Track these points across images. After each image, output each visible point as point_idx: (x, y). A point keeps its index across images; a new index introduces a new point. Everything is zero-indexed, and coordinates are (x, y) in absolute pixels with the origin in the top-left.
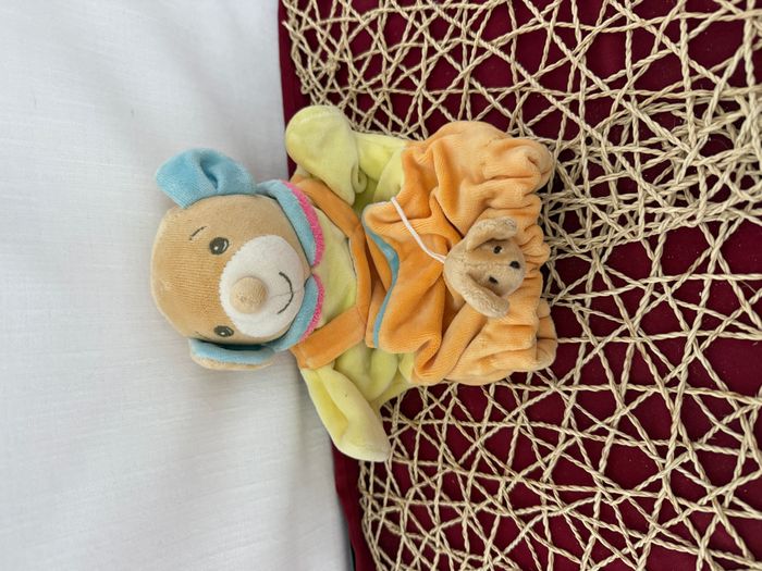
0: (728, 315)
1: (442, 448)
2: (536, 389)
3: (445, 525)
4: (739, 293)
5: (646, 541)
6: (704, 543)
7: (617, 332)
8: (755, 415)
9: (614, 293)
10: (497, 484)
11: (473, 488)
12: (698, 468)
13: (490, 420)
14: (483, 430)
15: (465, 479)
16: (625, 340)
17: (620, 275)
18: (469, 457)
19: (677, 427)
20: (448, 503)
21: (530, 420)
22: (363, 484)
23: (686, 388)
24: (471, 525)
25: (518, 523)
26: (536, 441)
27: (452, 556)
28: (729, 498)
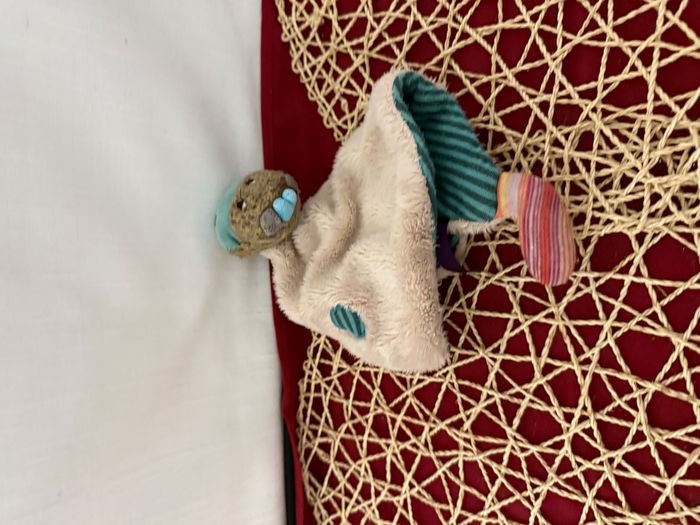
0: (641, 311)
2: (465, 352)
3: (371, 458)
4: (653, 295)
5: (544, 488)
6: (592, 493)
7: (544, 313)
8: (649, 397)
10: (422, 428)
11: (400, 429)
12: (596, 434)
14: (415, 382)
15: (394, 421)
16: (550, 321)
18: (399, 402)
19: (584, 399)
20: (376, 440)
21: (458, 378)
22: (301, 416)
23: (596, 367)
24: (394, 460)
25: (436, 462)
26: (460, 396)
27: (374, 484)
28: (618, 461)
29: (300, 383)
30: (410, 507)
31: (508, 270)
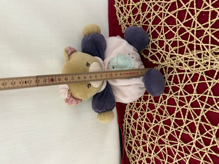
0: (212, 106)
1: (143, 128)
2: (165, 117)
3: (143, 146)
4: (215, 100)
5: (189, 156)
6: (202, 158)
7: (185, 106)
8: (216, 130)
9: (185, 96)
10: (155, 138)
11: (150, 138)
12: (202, 141)
14: (153, 125)
15: (148, 136)
16: (186, 108)
17: (186, 92)
19: (197, 130)
20: (144, 141)
21: (164, 124)
22: (124, 133)
23: (200, 121)
24: (149, 147)
25: (160, 148)
26: (165, 129)
27: (144, 153)
28: (209, 149)
29: (123, 125)
30: (154, 160)
31: (175, 93)
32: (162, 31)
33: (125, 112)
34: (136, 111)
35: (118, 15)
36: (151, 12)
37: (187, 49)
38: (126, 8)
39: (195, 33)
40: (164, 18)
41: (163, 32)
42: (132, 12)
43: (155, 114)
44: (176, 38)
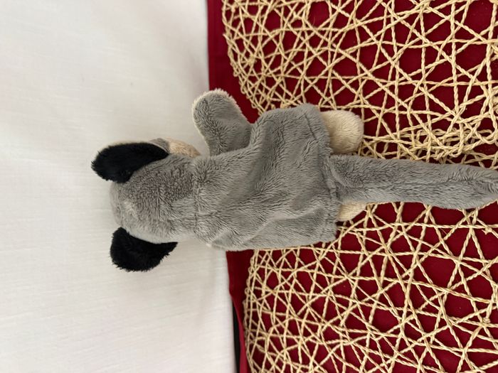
0: (434, 245)
2: (337, 277)
3: (289, 348)
4: (439, 233)
5: (393, 360)
6: (420, 361)
7: (379, 250)
8: (445, 297)
9: (378, 229)
10: (317, 327)
11: (305, 329)
12: (418, 323)
13: (314, 292)
14: (310, 298)
15: (300, 323)
16: (383, 254)
17: (381, 220)
18: (303, 311)
19: (408, 301)
20: (291, 336)
21: (335, 293)
22: (246, 323)
23: (413, 281)
24: (303, 349)
25: (327, 348)
26: (337, 305)
27: (292, 365)
28: (433, 339)
29: (244, 303)
31: (356, 224)
32: (329, 89)
33: (248, 273)
34: (272, 270)
35: (231, 56)
36: (304, 50)
37: (381, 124)
38: (249, 42)
39: (396, 90)
40: (331, 62)
41: (331, 91)
42: (264, 49)
43: (316, 272)
44: (358, 102)
